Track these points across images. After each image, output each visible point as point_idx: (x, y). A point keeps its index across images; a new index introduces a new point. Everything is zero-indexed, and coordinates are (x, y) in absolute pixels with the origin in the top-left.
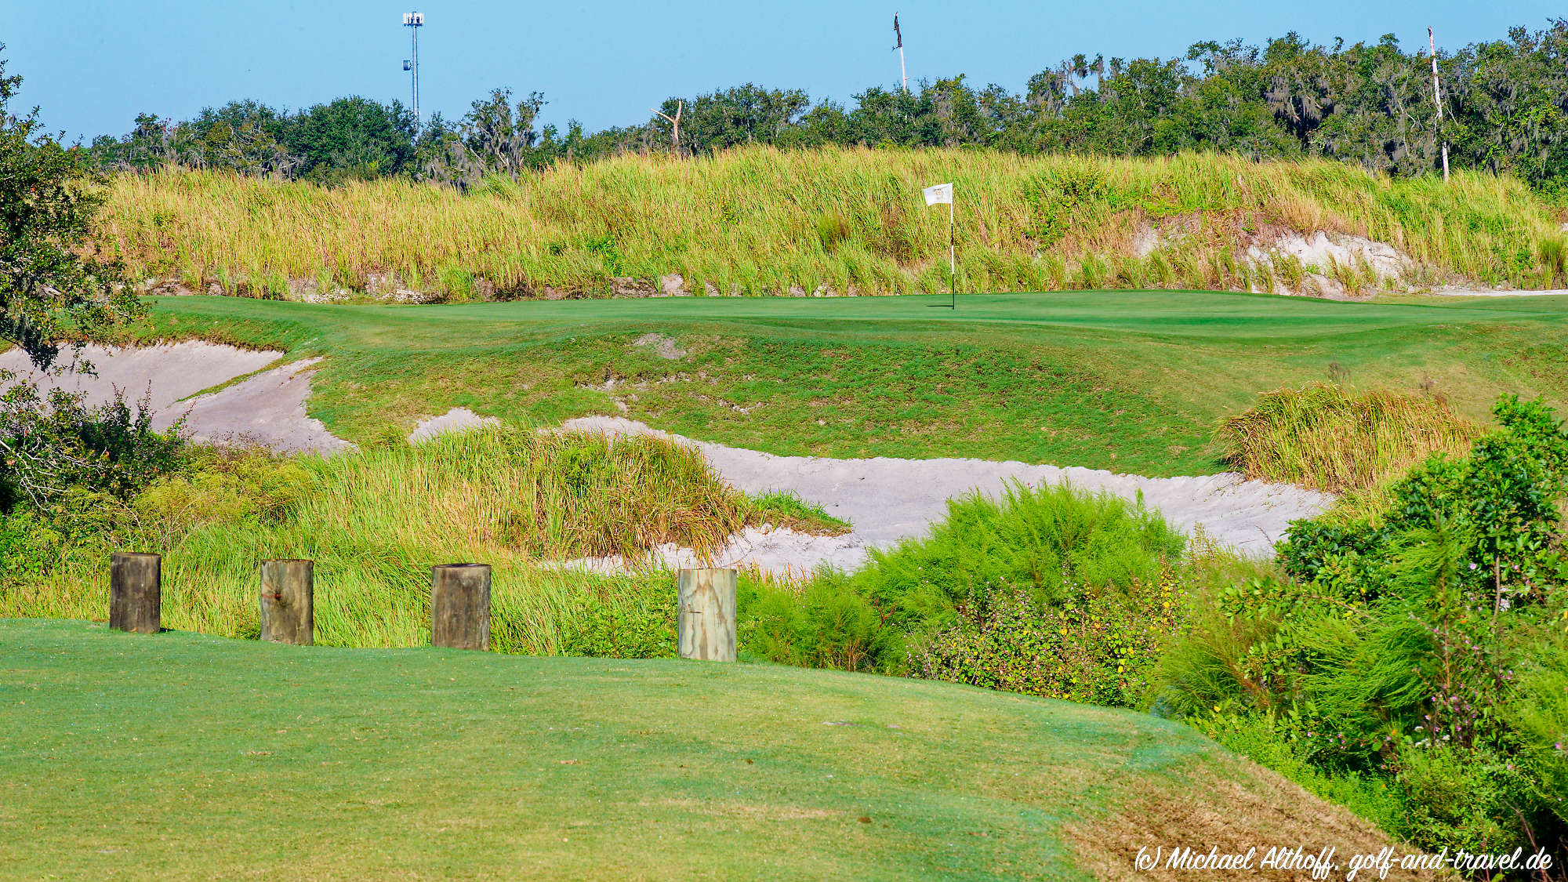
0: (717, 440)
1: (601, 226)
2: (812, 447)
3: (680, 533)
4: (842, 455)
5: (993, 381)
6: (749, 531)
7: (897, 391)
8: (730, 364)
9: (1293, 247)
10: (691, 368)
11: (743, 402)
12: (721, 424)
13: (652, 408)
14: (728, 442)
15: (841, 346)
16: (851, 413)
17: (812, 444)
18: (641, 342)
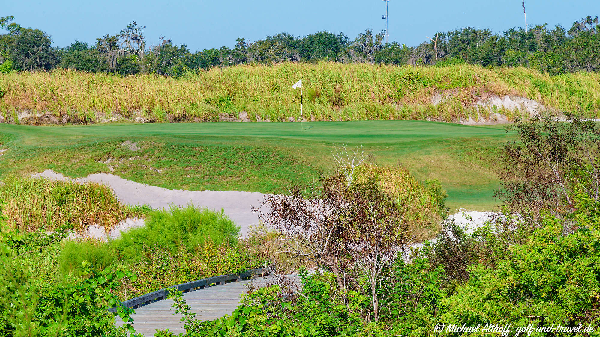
0: (146, 183)
1: (226, 93)
2: (182, 186)
3: (99, 220)
4: (193, 189)
5: (256, 161)
6: (129, 220)
7: (219, 164)
8: (157, 153)
9: (496, 102)
10: (141, 155)
11: (159, 168)
12: (150, 177)
13: (123, 170)
14: (151, 184)
15: (201, 146)
16: (199, 172)
17: (183, 185)
18: (124, 144)
